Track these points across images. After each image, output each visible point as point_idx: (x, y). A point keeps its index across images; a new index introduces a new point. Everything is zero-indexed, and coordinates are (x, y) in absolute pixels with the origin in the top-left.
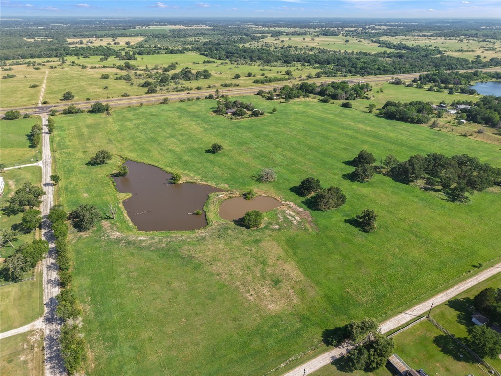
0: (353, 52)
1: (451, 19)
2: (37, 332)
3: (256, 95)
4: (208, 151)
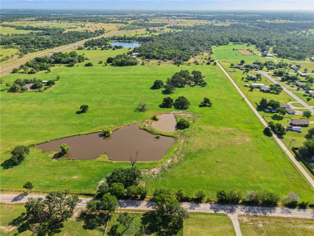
0: (8, 35)
1: (23, 9)
2: (240, 218)
3: (11, 73)
4: (78, 113)
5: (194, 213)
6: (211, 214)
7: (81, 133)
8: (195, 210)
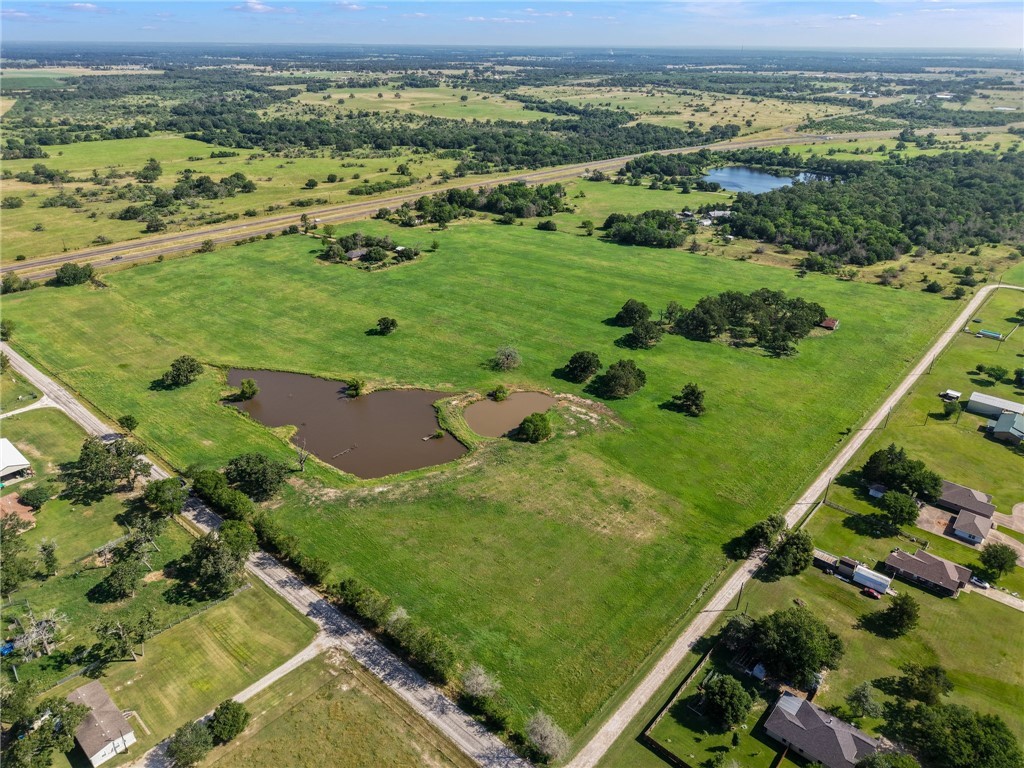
2: (332, 652)
3: (374, 218)
4: (371, 333)
5: (274, 592)
6: (297, 613)
7: (317, 374)
8: (282, 590)
